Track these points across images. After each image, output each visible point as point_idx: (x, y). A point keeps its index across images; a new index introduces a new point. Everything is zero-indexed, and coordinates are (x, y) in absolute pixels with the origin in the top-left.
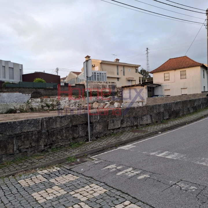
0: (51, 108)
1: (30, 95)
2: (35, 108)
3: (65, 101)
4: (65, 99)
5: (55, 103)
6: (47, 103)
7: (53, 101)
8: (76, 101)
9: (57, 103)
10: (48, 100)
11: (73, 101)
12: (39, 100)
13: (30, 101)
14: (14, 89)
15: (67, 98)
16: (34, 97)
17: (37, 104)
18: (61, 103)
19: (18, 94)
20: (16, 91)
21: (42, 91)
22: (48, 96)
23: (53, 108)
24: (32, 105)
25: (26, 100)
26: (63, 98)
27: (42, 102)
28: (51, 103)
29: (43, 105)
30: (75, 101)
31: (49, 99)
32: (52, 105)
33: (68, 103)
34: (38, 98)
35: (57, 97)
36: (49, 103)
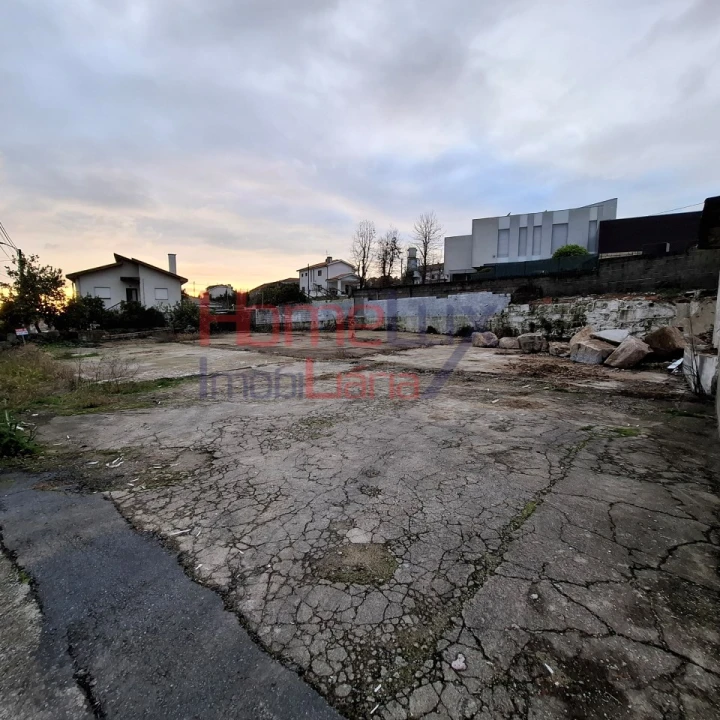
0: (554, 333)
1: (509, 295)
2: (516, 330)
3: (604, 311)
4: (606, 305)
5: (568, 318)
6: (545, 316)
7: (563, 312)
8: (655, 313)
9: (576, 318)
10: (549, 310)
11: (639, 313)
12: (526, 308)
13: (507, 310)
14: (483, 284)
15: (614, 304)
16: (515, 301)
17: (521, 319)
18: (590, 320)
19: (485, 293)
20: (482, 289)
21: (544, 284)
22: (556, 296)
23: (560, 334)
24: (510, 320)
25: (500, 308)
26: (599, 304)
27: (532, 313)
28: (556, 317)
29: (535, 322)
30: (651, 316)
31: (550, 307)
32: (559, 323)
33: (615, 320)
34: (524, 303)
35: (580, 299)
36: (550, 316)
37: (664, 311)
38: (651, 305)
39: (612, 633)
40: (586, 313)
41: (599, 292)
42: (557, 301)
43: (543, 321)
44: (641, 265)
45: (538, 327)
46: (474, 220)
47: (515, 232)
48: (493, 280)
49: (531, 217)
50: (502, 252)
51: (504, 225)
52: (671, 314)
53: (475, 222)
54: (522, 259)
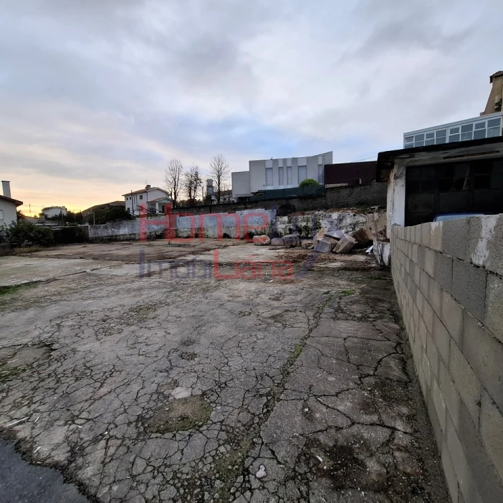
0: (303, 234)
1: (275, 210)
2: (281, 233)
3: (330, 220)
4: (331, 216)
5: (310, 225)
6: (297, 224)
7: (308, 221)
8: (357, 220)
9: (315, 224)
10: (300, 219)
11: (349, 220)
12: (286, 219)
13: (274, 220)
14: (258, 204)
15: (335, 215)
16: (280, 214)
17: (283, 226)
18: (323, 225)
19: (260, 209)
20: (256, 207)
21: (295, 203)
22: (303, 211)
23: (307, 235)
24: (277, 227)
26: (327, 215)
27: (289, 222)
28: (304, 224)
29: (292, 227)
30: (355, 221)
31: (300, 218)
32: (306, 227)
33: (337, 225)
34: (285, 216)
35: (317, 213)
36: (300, 223)
37: (361, 219)
38: (354, 215)
39: (353, 423)
40: (321, 221)
41: (326, 208)
42: (304, 214)
43: (297, 227)
44: (347, 191)
45: (294, 231)
46: (250, 162)
47: (276, 170)
48: (265, 200)
49: (285, 160)
50: (269, 183)
51: (269, 165)
52: (364, 220)
53: (251, 162)
54: (282, 187)
